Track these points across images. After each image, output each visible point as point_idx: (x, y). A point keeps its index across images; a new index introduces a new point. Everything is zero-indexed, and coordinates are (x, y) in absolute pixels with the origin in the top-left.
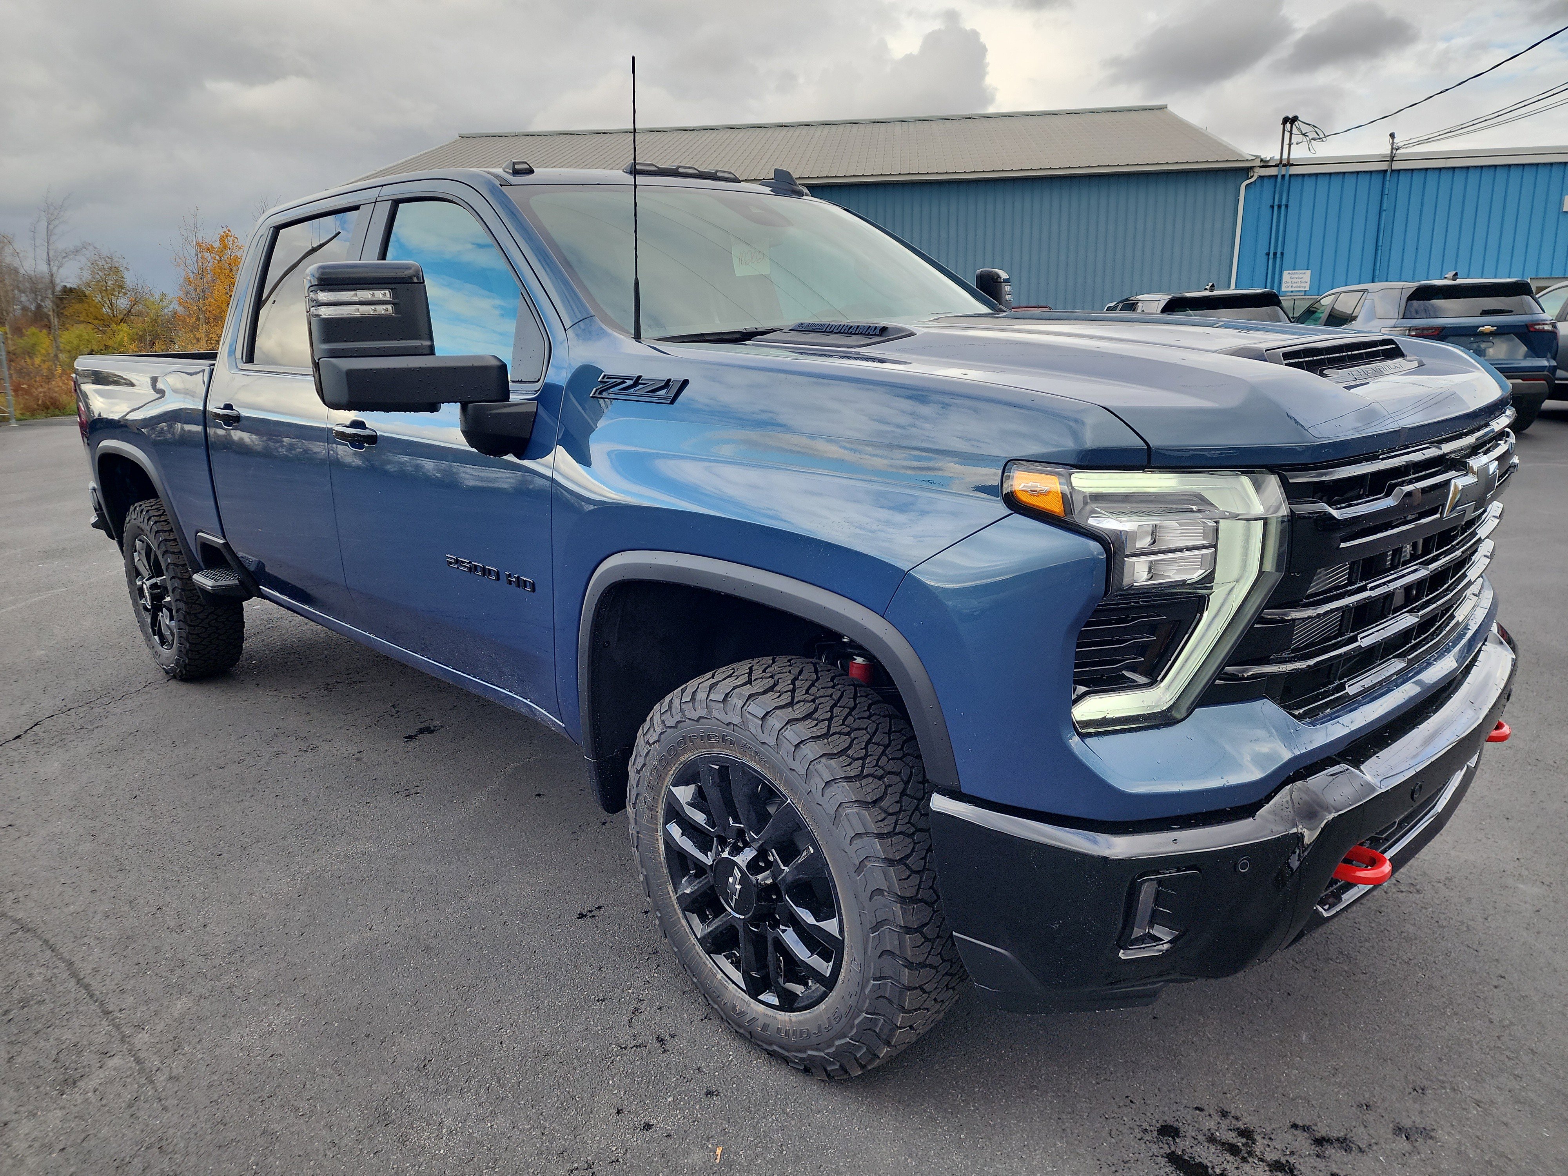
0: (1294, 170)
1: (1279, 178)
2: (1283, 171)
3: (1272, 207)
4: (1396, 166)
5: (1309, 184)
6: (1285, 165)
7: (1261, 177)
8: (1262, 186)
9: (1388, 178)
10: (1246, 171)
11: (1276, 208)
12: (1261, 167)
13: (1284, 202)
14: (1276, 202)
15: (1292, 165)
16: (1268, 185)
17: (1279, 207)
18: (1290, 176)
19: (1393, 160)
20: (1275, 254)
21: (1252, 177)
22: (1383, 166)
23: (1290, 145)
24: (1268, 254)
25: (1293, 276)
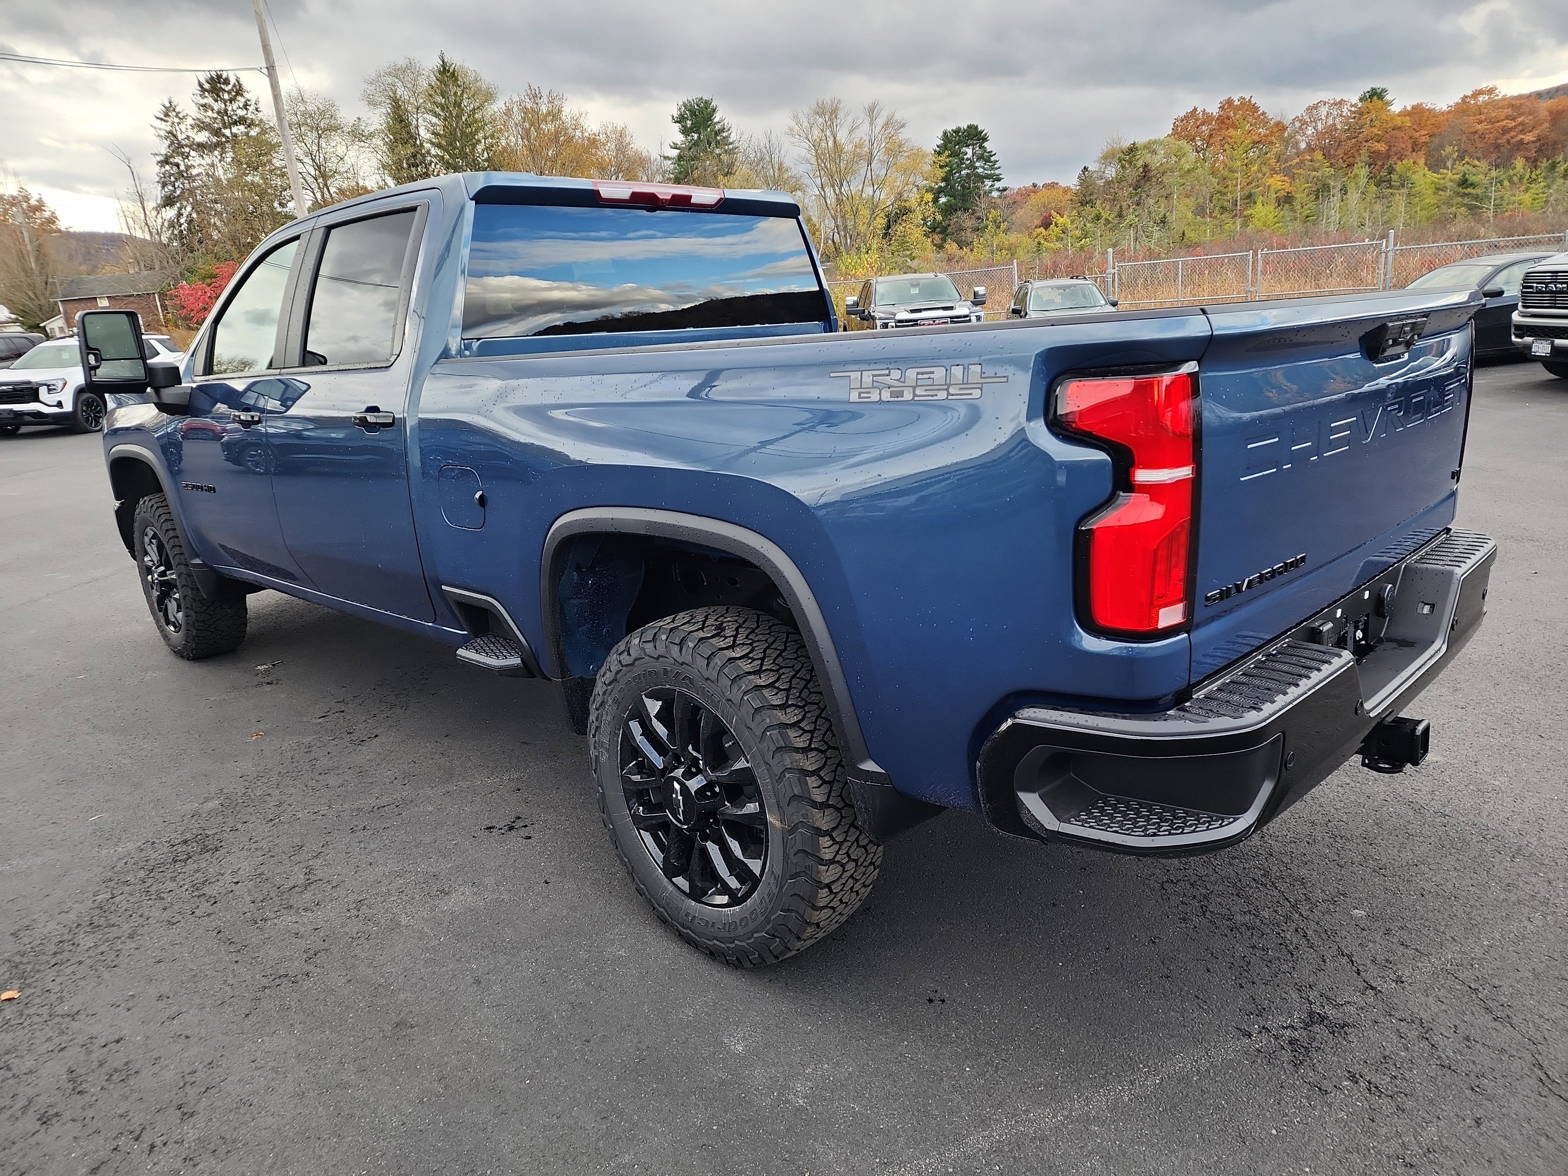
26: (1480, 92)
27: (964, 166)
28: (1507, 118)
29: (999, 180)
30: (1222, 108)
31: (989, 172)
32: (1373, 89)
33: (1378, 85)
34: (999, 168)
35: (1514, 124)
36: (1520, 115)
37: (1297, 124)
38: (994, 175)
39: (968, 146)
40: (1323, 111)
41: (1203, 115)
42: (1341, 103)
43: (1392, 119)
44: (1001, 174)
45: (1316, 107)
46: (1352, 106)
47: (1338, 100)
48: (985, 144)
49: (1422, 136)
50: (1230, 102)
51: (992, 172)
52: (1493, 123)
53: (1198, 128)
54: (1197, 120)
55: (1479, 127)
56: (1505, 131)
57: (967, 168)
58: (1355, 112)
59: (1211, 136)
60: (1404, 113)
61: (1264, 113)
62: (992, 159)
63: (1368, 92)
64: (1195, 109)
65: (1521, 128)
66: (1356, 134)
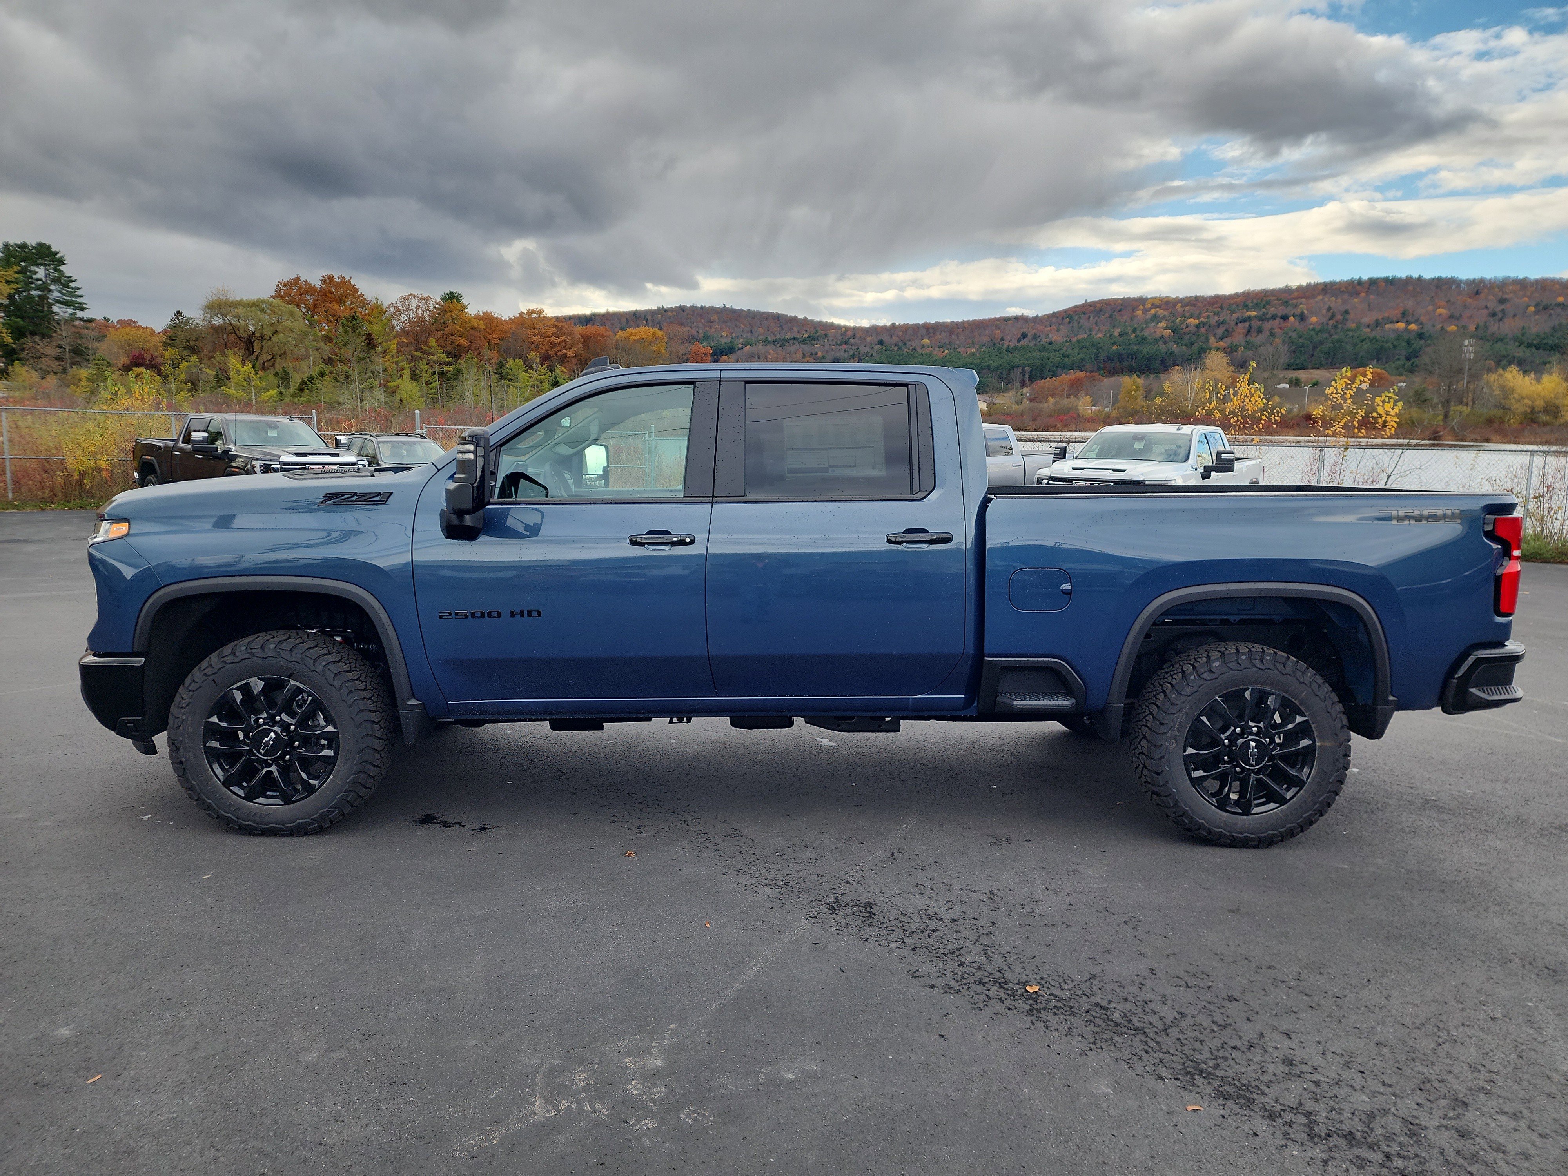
26: (533, 312)
27: (33, 285)
28: (553, 335)
29: (82, 309)
30: (324, 281)
31: (69, 299)
32: (452, 293)
33: (456, 290)
34: (81, 296)
35: (559, 340)
36: (562, 334)
37: (393, 310)
38: (76, 302)
39: (37, 265)
40: (414, 303)
41: (306, 285)
42: (427, 299)
43: (470, 320)
44: (85, 304)
45: (407, 298)
46: (437, 303)
47: (425, 296)
48: (62, 268)
49: (494, 337)
50: (331, 278)
51: (73, 299)
52: (545, 337)
53: (301, 295)
54: (300, 288)
55: (535, 338)
56: (553, 345)
57: (38, 288)
58: (439, 309)
59: (315, 306)
60: (478, 317)
61: (362, 295)
62: (72, 285)
63: (448, 294)
64: (298, 278)
65: (563, 344)
66: (443, 328)
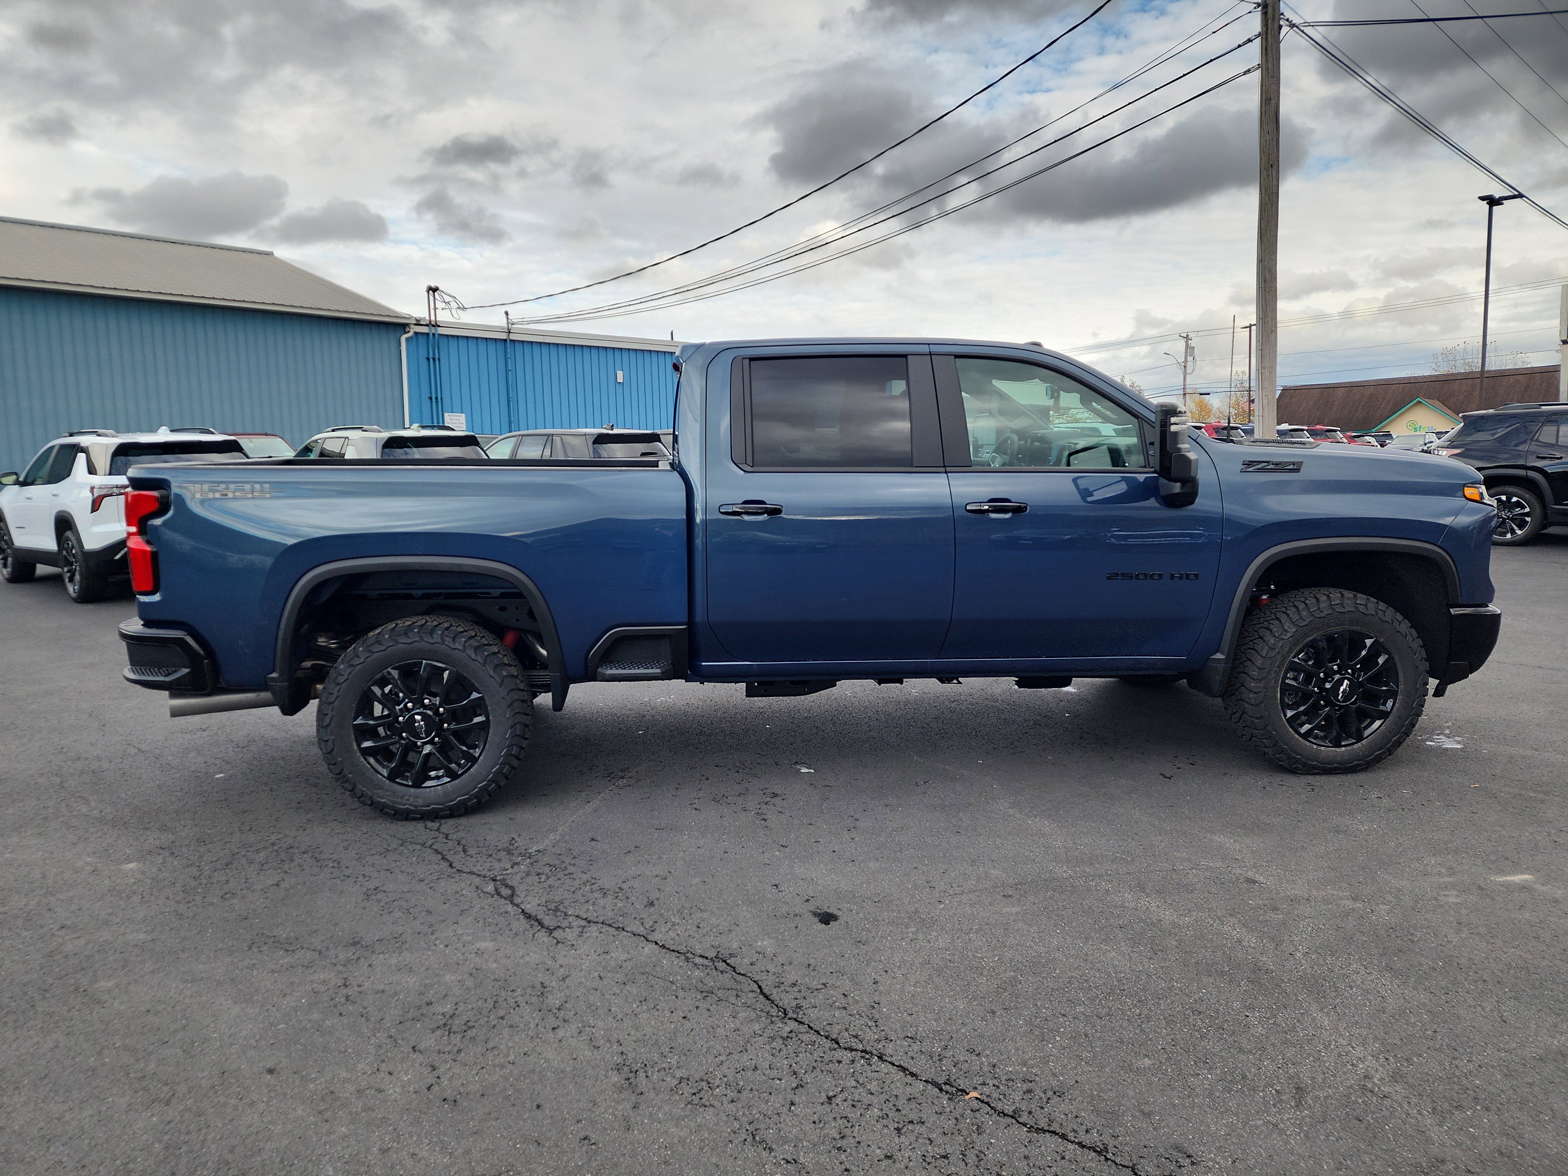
0: (441, 331)
1: (431, 335)
2: (433, 330)
3: (428, 359)
4: (513, 337)
5: (453, 344)
6: (433, 326)
7: (416, 333)
8: (417, 339)
9: (508, 346)
10: (403, 327)
11: (431, 360)
12: (415, 325)
13: (437, 356)
14: (431, 356)
15: (439, 326)
16: (422, 340)
17: (434, 359)
18: (439, 334)
19: (510, 332)
20: (437, 398)
21: (409, 332)
22: (504, 336)
23: (435, 309)
24: (431, 398)
25: (452, 418)
